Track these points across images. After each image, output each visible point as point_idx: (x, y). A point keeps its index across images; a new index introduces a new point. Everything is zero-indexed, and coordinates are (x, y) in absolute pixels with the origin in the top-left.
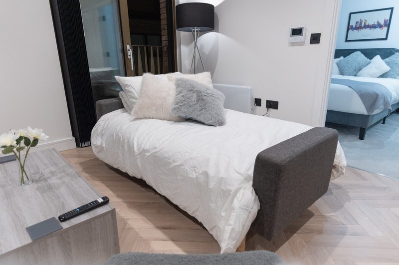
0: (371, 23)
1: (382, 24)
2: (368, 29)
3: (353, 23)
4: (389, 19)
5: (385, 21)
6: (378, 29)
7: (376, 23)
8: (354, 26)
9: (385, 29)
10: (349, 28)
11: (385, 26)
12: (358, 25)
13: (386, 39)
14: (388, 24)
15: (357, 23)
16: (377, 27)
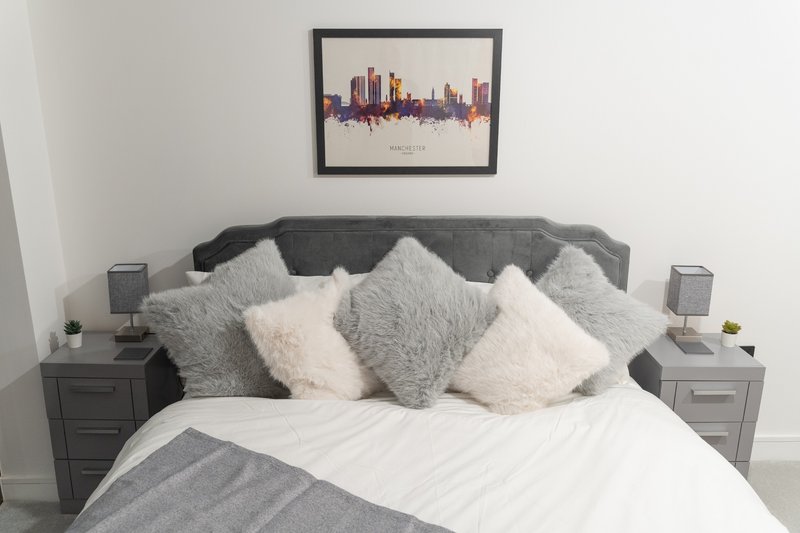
0: (421, 94)
1: (468, 100)
2: (411, 121)
3: (337, 85)
4: (488, 79)
5: (478, 90)
6: (452, 123)
7: (440, 96)
8: (346, 101)
9: (482, 125)
10: (323, 108)
11: (480, 112)
12: (365, 99)
13: (491, 169)
14: (488, 104)
15: (355, 83)
16: (449, 116)
